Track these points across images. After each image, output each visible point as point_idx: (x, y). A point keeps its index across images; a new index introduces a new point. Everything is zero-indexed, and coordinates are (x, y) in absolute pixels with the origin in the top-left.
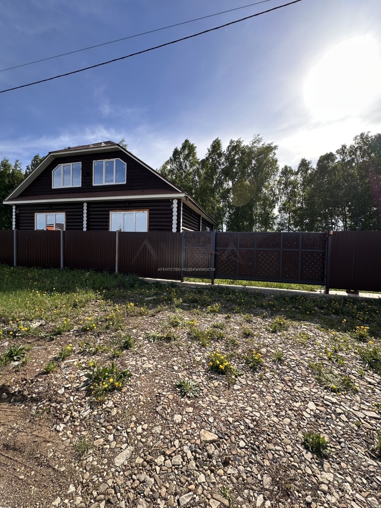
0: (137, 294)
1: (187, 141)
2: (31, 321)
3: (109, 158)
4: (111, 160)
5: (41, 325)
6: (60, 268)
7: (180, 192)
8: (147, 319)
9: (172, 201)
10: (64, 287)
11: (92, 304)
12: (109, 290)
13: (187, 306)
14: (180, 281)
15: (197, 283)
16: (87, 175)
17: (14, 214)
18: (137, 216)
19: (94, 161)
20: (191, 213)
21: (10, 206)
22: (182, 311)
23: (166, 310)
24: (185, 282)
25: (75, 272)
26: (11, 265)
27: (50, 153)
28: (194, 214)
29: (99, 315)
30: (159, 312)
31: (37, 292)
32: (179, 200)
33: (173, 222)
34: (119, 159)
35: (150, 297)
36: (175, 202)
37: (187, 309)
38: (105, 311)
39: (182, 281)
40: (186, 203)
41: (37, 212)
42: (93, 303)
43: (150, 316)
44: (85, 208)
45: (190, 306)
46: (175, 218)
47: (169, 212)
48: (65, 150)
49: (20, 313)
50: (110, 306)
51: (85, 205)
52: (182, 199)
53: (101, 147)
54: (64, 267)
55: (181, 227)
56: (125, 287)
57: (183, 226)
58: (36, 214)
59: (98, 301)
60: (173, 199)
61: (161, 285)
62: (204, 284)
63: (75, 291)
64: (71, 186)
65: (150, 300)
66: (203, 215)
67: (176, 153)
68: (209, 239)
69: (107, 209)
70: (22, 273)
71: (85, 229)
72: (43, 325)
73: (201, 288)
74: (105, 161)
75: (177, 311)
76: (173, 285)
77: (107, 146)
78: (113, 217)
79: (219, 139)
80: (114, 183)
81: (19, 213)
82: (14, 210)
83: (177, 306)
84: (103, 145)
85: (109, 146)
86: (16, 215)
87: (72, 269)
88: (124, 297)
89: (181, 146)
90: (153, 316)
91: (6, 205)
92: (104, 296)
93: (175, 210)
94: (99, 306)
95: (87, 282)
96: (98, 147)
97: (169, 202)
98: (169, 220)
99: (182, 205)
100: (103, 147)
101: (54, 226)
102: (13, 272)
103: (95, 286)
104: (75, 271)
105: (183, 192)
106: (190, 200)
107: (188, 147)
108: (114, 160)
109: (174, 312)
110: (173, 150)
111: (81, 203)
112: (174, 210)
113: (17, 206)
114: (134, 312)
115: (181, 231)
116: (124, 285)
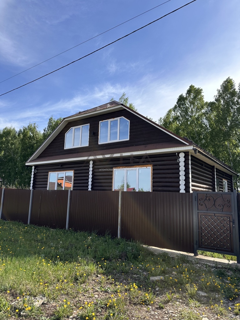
0: (141, 269)
1: (191, 87)
2: (35, 296)
3: (114, 118)
4: (116, 119)
5: (43, 304)
6: (65, 229)
7: (188, 144)
8: (153, 313)
9: (178, 155)
10: (67, 254)
11: (93, 280)
12: (110, 261)
13: (205, 297)
14: (192, 255)
15: (217, 260)
16: (94, 134)
17: (33, 173)
18: (140, 172)
19: (100, 122)
20: (202, 165)
21: (31, 166)
22: (198, 304)
23: (177, 299)
24: (199, 257)
25: (79, 235)
26: (26, 223)
27: (64, 119)
28: (205, 166)
29: (99, 297)
30: (168, 301)
31: (43, 260)
32: (186, 153)
33: (181, 178)
34: (123, 117)
35: (156, 276)
36: (182, 155)
37: (206, 301)
38: (106, 291)
39: (196, 254)
40: (194, 155)
41: (50, 171)
42: (94, 278)
43: (157, 308)
44: (91, 166)
45: (208, 298)
46: (182, 173)
47: (176, 166)
48: (77, 115)
49: (27, 285)
50: (111, 284)
51: (91, 163)
52: (190, 151)
53: (106, 108)
54: (69, 227)
55: (191, 183)
56: (127, 257)
57: (193, 181)
58: (49, 173)
59: (99, 276)
60: (179, 153)
61: (169, 257)
62: (226, 261)
63: (77, 261)
64: (80, 146)
65: (157, 281)
66: (216, 166)
67: (181, 99)
68: (229, 202)
69: (111, 166)
70: (33, 233)
71: (90, 189)
72: (45, 304)
73: (222, 268)
74: (109, 120)
75: (193, 303)
76: (184, 259)
77: (112, 107)
78: (116, 173)
79: (231, 78)
80: (118, 140)
81: (37, 173)
82: (33, 170)
83: (192, 297)
84: (109, 106)
85: (114, 106)
86: (34, 174)
87: (76, 231)
88: (127, 273)
89: (186, 92)
90: (161, 308)
91: (28, 166)
92: (106, 269)
93: (182, 164)
94: (100, 283)
95: (89, 249)
96: (104, 109)
97: (175, 155)
98: (176, 175)
99: (190, 158)
100: (108, 108)
101: (64, 179)
102: (26, 232)
103: (97, 256)
104: (78, 233)
105: (191, 144)
106: (199, 152)
107: (194, 92)
108: (118, 118)
109: (187, 305)
110: (178, 97)
111: (88, 162)
112: (180, 164)
113: (36, 166)
114: (138, 298)
115: (191, 192)
116: (126, 255)
